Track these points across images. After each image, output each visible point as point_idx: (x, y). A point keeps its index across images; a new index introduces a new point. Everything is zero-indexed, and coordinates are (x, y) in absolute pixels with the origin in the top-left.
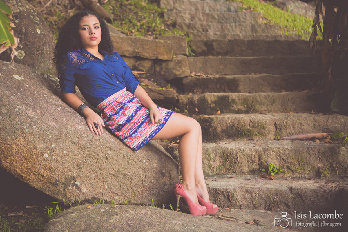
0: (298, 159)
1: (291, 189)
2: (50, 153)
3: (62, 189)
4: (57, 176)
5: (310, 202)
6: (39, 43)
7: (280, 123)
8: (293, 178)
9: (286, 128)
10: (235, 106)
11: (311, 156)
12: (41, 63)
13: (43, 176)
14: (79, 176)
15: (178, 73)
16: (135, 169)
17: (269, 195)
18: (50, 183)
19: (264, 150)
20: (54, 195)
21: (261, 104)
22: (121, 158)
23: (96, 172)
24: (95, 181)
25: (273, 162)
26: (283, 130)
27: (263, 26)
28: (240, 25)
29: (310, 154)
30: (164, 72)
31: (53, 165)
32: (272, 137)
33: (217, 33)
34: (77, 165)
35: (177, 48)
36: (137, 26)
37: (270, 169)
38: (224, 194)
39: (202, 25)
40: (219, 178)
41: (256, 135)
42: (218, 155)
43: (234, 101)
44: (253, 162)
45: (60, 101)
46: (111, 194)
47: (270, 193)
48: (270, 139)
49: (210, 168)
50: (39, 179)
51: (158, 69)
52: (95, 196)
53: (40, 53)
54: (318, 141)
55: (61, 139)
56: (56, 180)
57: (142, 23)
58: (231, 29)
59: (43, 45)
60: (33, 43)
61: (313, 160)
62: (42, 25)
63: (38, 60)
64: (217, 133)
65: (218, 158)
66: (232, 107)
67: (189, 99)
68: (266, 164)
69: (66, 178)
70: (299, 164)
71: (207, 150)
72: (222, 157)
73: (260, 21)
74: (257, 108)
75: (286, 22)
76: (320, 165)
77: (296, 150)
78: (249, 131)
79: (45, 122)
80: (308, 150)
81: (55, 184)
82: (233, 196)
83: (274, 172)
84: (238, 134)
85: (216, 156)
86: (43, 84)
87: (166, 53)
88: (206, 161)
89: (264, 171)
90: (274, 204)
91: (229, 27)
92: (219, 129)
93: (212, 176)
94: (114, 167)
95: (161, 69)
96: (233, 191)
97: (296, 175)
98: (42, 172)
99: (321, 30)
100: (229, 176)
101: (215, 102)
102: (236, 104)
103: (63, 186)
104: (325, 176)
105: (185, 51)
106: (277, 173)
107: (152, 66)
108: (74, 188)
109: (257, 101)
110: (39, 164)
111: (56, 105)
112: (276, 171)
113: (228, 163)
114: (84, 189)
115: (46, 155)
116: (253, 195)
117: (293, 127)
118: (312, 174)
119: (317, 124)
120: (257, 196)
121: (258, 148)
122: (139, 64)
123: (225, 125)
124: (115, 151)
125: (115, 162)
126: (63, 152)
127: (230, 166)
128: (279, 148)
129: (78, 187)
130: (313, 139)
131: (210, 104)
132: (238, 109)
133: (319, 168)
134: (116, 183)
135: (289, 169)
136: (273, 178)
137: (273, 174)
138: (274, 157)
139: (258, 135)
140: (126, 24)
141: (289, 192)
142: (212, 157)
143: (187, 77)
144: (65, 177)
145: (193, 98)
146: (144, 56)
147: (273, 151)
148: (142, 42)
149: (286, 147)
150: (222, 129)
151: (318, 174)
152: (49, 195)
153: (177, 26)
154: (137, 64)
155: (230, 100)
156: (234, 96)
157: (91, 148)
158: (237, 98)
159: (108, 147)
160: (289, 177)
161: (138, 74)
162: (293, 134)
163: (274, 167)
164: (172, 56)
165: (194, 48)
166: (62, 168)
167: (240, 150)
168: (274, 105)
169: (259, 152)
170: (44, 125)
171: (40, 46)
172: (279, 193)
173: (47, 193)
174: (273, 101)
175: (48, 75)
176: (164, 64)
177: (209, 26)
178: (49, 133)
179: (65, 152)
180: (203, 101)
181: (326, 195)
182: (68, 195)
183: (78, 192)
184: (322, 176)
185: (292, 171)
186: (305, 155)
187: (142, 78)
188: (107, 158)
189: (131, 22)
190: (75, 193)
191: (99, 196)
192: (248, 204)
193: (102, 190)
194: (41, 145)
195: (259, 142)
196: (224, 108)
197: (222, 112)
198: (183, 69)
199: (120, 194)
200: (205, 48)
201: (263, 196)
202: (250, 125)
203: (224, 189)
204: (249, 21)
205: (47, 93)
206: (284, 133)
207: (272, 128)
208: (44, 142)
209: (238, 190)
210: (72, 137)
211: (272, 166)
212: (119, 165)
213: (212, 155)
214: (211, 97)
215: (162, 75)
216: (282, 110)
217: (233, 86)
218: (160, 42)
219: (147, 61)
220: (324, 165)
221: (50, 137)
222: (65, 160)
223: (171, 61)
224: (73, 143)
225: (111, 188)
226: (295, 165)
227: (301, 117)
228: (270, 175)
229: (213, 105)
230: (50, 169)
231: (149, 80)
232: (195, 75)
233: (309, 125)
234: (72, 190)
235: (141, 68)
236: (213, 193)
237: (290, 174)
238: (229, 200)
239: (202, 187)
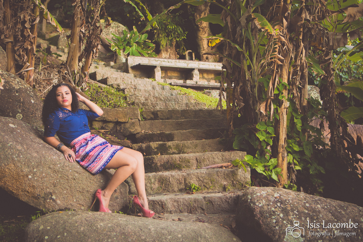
0: (211, 179)
1: (205, 198)
2: (33, 175)
3: (42, 202)
4: (38, 192)
5: (218, 206)
6: (33, 109)
7: (199, 158)
8: (208, 193)
9: (204, 161)
10: (170, 150)
11: (219, 177)
12: (34, 123)
13: (28, 192)
14: (54, 193)
15: (132, 131)
16: (95, 187)
17: (190, 203)
18: (34, 197)
19: (188, 174)
20: (36, 206)
21: (188, 148)
22: (85, 179)
23: (67, 189)
24: (66, 196)
25: (194, 183)
26: (202, 163)
27: (194, 104)
28: (178, 103)
29: (218, 176)
30: (123, 130)
31: (35, 184)
32: (195, 168)
33: (162, 107)
34: (53, 184)
35: (132, 115)
36: (107, 104)
37: (192, 188)
38: (159, 204)
39: (152, 103)
40: (158, 195)
41: (184, 167)
42: (157, 180)
43: (170, 147)
44: (180, 183)
45: (42, 141)
46: (78, 205)
47: (191, 201)
48: (193, 169)
49: (152, 190)
50: (26, 194)
51: (118, 128)
52: (67, 207)
53: (33, 116)
54: (224, 168)
55: (41, 165)
56: (38, 195)
57: (110, 102)
58: (172, 105)
59: (35, 110)
60: (29, 109)
61: (220, 180)
62: (35, 98)
63: (32, 120)
64: (157, 167)
65: (156, 182)
66: (169, 151)
67: (139, 147)
68: (189, 184)
69: (45, 194)
70: (212, 183)
71: (149, 177)
72: (159, 181)
73: (193, 101)
74: (185, 151)
75: (210, 102)
76: (225, 183)
77: (209, 174)
78: (179, 164)
79: (29, 154)
80: (217, 173)
81: (37, 198)
82: (165, 204)
83: (195, 189)
84: (172, 167)
85: (155, 180)
86: (31, 131)
87: (124, 117)
88: (148, 185)
89: (188, 189)
90: (193, 209)
91: (170, 105)
92: (159, 164)
93: (153, 194)
94: (80, 185)
95: (121, 128)
96: (165, 201)
97: (210, 191)
98: (27, 189)
99: (224, 98)
100: (164, 194)
101: (157, 148)
102: (171, 149)
103: (43, 199)
104: (229, 190)
105: (138, 117)
106: (197, 190)
107: (114, 126)
108: (51, 200)
109: (185, 146)
110: (25, 183)
111: (38, 143)
112: (197, 189)
113: (164, 185)
114: (58, 202)
115: (30, 177)
116: (179, 203)
117: (209, 160)
118: (221, 189)
119: (224, 158)
120: (182, 203)
121: (184, 173)
122: (105, 126)
123: (163, 161)
124: (80, 174)
125: (80, 182)
126: (42, 174)
127: (166, 187)
128: (197, 173)
129: (54, 200)
130: (221, 167)
131: (154, 150)
132: (173, 152)
133: (225, 185)
134: (82, 197)
135: (205, 187)
136: (194, 193)
137: (194, 191)
138: (195, 179)
139: (185, 167)
140: (99, 103)
141: (203, 200)
142: (153, 182)
143: (138, 133)
144: (44, 192)
145: (142, 146)
146: (108, 119)
147: (194, 175)
148: (107, 110)
149: (202, 172)
150: (161, 164)
151: (224, 189)
152: (33, 206)
153: (135, 104)
154: (104, 125)
155: (167, 146)
156: (170, 143)
157: (62, 172)
158: (172, 145)
159: (75, 171)
160: (205, 192)
161: (105, 131)
162: (209, 165)
163: (195, 186)
164: (128, 120)
165: (145, 116)
166: (42, 186)
167: (172, 176)
168: (197, 148)
169: (185, 177)
170: (29, 155)
171: (33, 111)
172: (196, 201)
173: (32, 205)
174: (196, 146)
175: (36, 127)
176: (122, 125)
177: (157, 104)
178: (32, 161)
179: (44, 174)
180: (149, 147)
181: (228, 200)
182: (47, 206)
183: (54, 203)
184: (227, 190)
185: (207, 188)
186: (215, 176)
187: (107, 134)
188: (74, 179)
189: (103, 102)
190: (52, 205)
191: (70, 206)
192: (176, 210)
193: (71, 202)
194: (27, 170)
195: (186, 171)
196: (163, 152)
197: (162, 154)
198: (136, 128)
199: (85, 206)
200: (152, 116)
201: (186, 204)
202: (179, 160)
203: (159, 200)
204: (185, 101)
205: (33, 136)
206: (203, 165)
207: (195, 162)
208: (28, 167)
209: (169, 201)
210: (49, 164)
211: (193, 185)
212: (83, 184)
213: (153, 180)
214: (154, 145)
215: (121, 132)
216: (202, 152)
217: (170, 138)
218: (119, 110)
219: (111, 123)
220: (228, 183)
221: (33, 163)
222: (44, 180)
223: (127, 122)
224: (50, 168)
225: (78, 201)
226: (209, 184)
227: (214, 153)
228: (193, 191)
229: (156, 150)
230: (33, 186)
231: (112, 136)
232: (145, 132)
233: (219, 159)
234: (50, 202)
235: (107, 128)
236: (151, 203)
237: (206, 190)
238: (163, 207)
239: (143, 199)
